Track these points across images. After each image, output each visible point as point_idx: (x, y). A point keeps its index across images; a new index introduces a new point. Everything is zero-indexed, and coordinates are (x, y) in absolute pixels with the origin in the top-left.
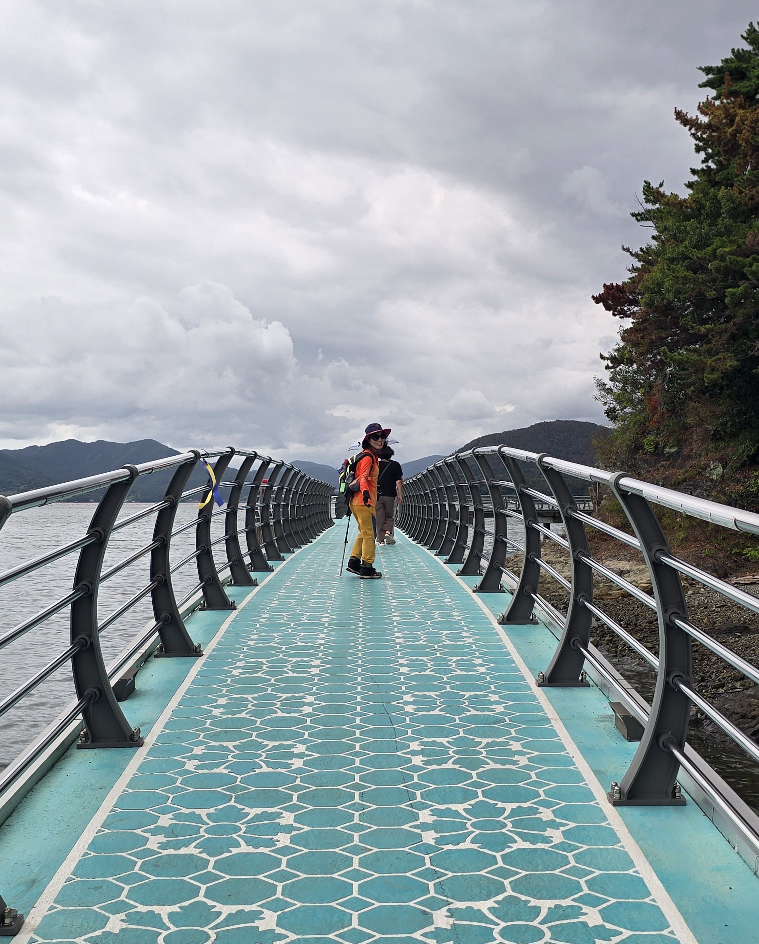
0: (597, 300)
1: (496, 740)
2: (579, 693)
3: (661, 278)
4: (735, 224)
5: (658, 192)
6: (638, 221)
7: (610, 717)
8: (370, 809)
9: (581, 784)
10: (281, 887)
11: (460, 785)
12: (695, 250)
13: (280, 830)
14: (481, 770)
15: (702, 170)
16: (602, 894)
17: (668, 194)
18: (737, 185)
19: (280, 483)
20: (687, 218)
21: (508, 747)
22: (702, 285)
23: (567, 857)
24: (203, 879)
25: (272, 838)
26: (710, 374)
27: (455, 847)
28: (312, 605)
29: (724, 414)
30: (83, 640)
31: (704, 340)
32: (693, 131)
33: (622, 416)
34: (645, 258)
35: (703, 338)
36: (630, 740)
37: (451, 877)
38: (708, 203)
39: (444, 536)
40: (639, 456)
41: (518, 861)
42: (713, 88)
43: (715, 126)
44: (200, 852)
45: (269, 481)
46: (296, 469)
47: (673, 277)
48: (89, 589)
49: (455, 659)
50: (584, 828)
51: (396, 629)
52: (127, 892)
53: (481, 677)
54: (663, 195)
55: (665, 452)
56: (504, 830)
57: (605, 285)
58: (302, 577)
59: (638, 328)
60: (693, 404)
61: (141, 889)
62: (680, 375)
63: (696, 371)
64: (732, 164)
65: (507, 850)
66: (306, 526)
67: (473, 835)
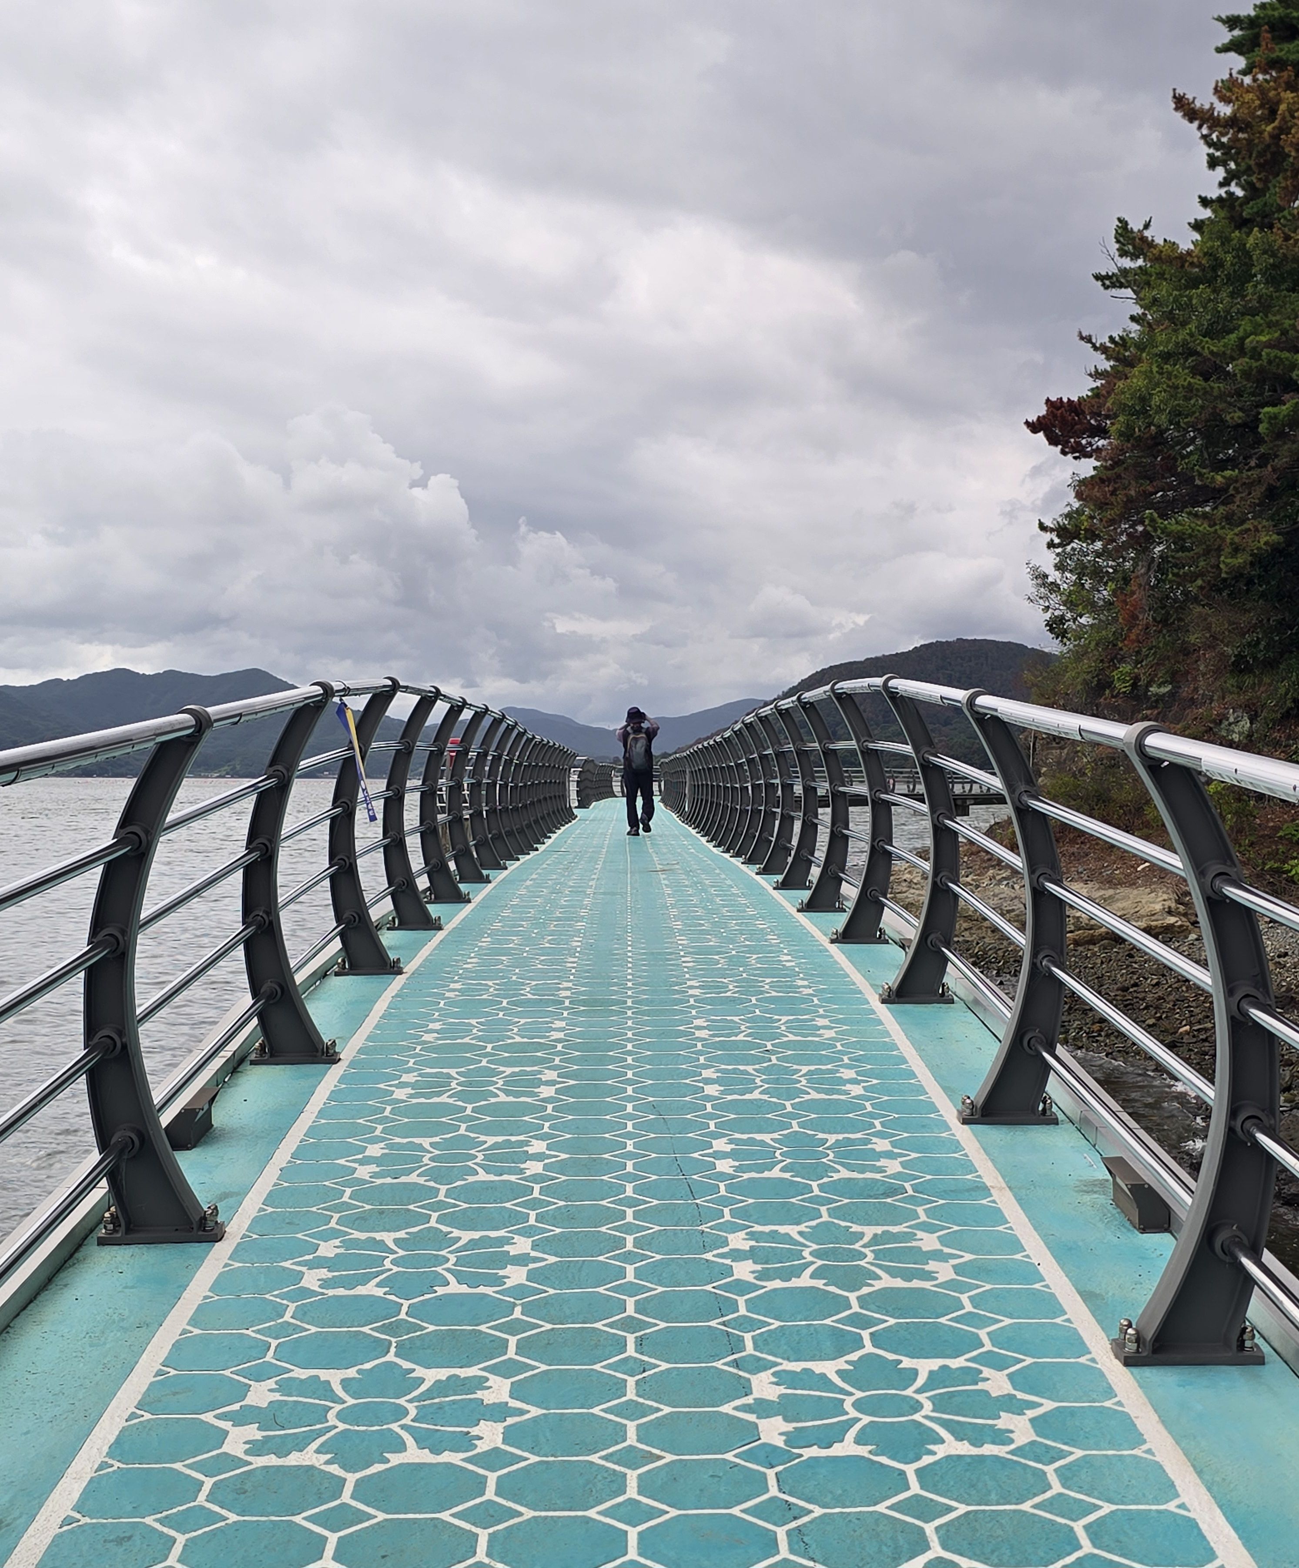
0: (1034, 427)
1: (891, 1229)
2: (1038, 1135)
3: (1147, 388)
4: (1277, 294)
5: (1143, 239)
6: (1106, 288)
7: (1102, 1183)
8: (656, 1370)
9: (1058, 1321)
10: (486, 1538)
11: (828, 1321)
12: (1207, 339)
13: (483, 1415)
14: (865, 1290)
15: (1220, 199)
16: (1120, 1556)
17: (1159, 241)
18: (1280, 226)
19: (482, 744)
20: (1194, 283)
21: (914, 1244)
22: (1218, 402)
23: (1045, 1473)
24: (331, 1520)
25: (468, 1433)
26: (1232, 557)
27: (824, 1453)
28: (540, 966)
29: (1253, 628)
30: (109, 1041)
31: (1219, 498)
32: (1205, 131)
33: (1075, 630)
34: (1118, 352)
35: (1218, 495)
36: (1143, 1231)
37: (820, 1517)
38: (1229, 258)
39: (773, 839)
40: (1105, 699)
41: (949, 1482)
42: (1241, 53)
43: (1243, 121)
44: (328, 1462)
45: (462, 741)
46: (510, 721)
47: (1168, 386)
48: (118, 943)
49: (805, 1069)
50: (1072, 1412)
51: (694, 1012)
52: (181, 1549)
53: (854, 1106)
54: (1151, 244)
55: (1149, 693)
56: (917, 1417)
57: (1048, 400)
58: (522, 913)
59: (1105, 477)
60: (1199, 609)
61: (209, 1541)
62: (1178, 559)
63: (1207, 552)
64: (1272, 188)
65: (927, 1460)
66: (526, 822)
67: (858, 1426)
